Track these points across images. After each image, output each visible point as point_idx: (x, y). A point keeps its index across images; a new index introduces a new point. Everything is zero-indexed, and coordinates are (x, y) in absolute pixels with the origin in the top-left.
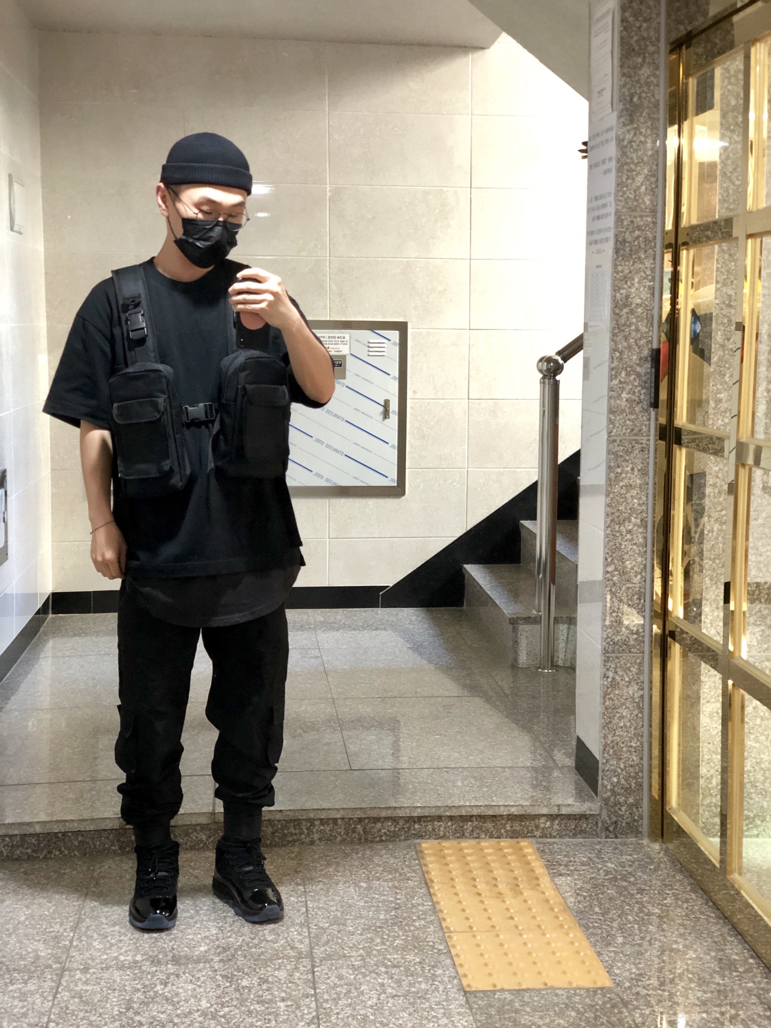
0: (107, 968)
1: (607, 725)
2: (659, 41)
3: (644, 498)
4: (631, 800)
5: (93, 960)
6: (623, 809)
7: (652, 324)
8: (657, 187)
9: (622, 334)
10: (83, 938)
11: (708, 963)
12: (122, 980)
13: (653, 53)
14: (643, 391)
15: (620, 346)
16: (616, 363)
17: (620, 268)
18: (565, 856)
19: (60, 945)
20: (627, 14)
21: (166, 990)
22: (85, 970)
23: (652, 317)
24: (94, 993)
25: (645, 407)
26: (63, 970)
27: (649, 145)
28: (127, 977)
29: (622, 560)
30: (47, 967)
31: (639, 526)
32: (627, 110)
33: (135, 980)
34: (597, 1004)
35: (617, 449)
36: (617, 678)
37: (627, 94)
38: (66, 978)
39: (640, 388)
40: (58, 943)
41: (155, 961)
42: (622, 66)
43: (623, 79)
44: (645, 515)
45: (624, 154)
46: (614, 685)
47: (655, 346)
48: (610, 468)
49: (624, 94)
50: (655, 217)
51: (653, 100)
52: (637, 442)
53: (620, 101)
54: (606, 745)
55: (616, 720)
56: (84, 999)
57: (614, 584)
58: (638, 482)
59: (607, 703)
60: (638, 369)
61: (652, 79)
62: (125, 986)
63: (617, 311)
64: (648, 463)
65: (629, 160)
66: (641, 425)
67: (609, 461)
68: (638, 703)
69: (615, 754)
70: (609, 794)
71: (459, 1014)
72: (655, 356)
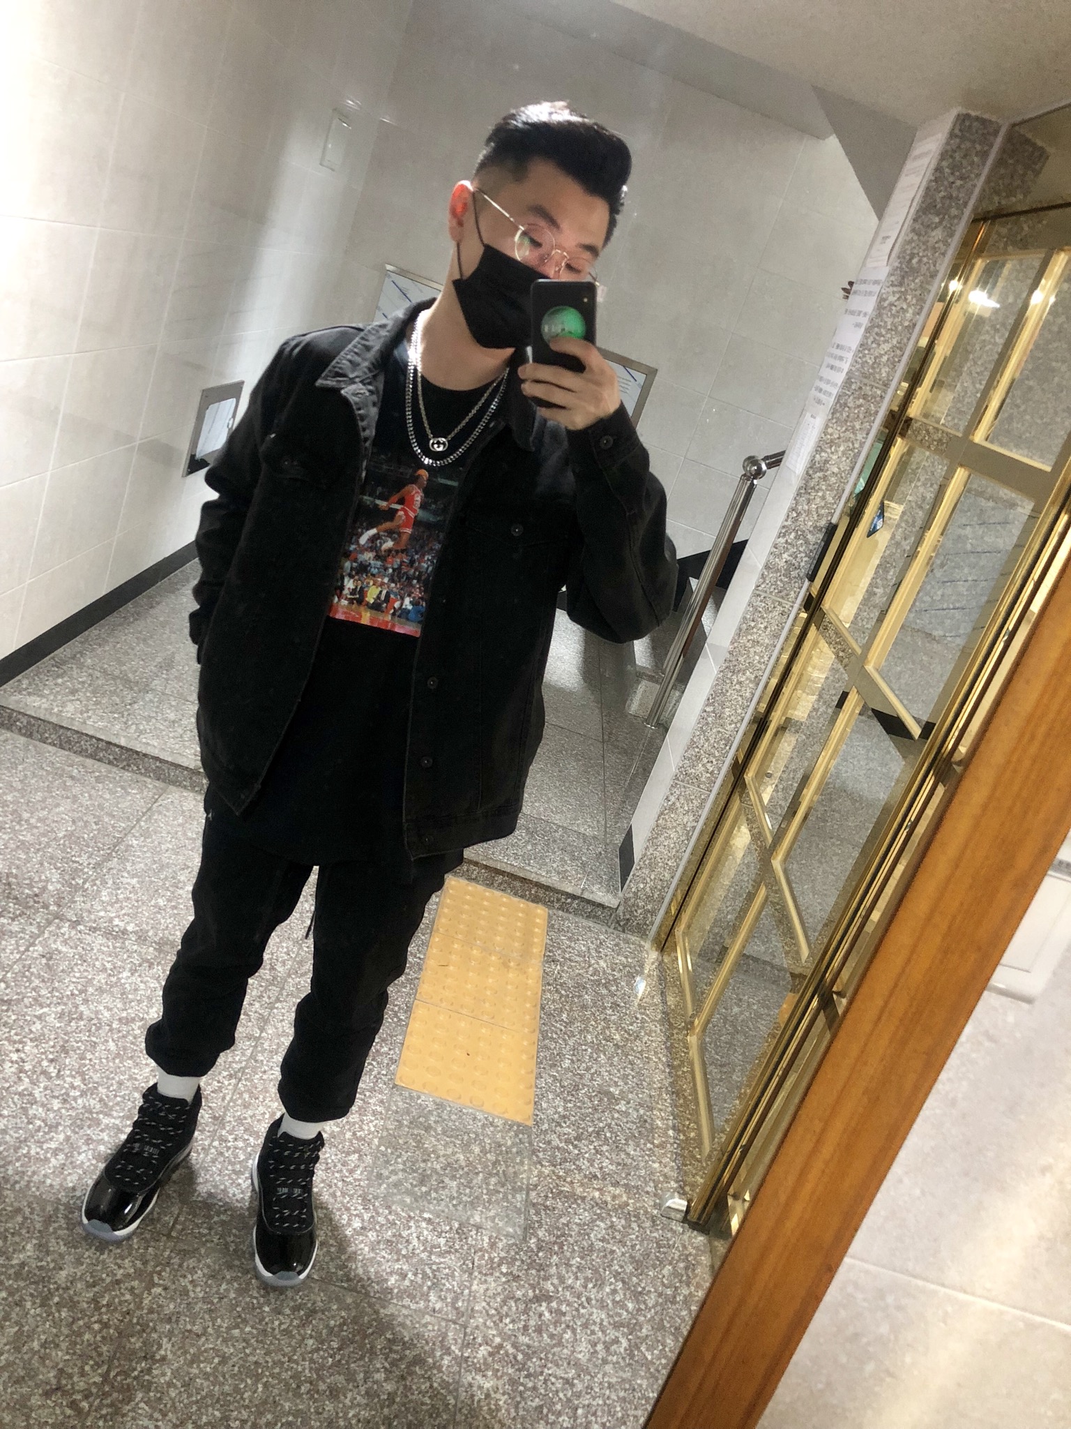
0: (94, 930)
1: (652, 840)
2: (965, 207)
3: (766, 659)
4: (649, 907)
5: (90, 912)
6: (639, 911)
7: (840, 498)
8: (899, 361)
9: (807, 496)
10: (98, 882)
11: (633, 1122)
12: (99, 950)
13: (955, 217)
14: (805, 559)
15: (800, 508)
16: (789, 523)
17: (830, 430)
18: (570, 939)
19: (73, 882)
20: (945, 164)
21: (130, 981)
22: (74, 924)
23: (843, 491)
24: (65, 957)
25: (801, 575)
26: (57, 916)
27: (909, 315)
28: (105, 949)
29: (723, 705)
30: (43, 907)
31: (751, 681)
32: (901, 269)
33: (110, 956)
34: (505, 1145)
35: (759, 604)
36: (678, 805)
37: (908, 252)
38: (52, 928)
39: (803, 555)
40: (73, 879)
41: (142, 938)
42: (915, 220)
43: (911, 235)
44: (761, 673)
45: (880, 315)
46: (672, 808)
47: (834, 521)
48: (744, 618)
49: (905, 252)
50: (885, 392)
51: (932, 268)
52: (780, 604)
53: (899, 257)
54: (645, 855)
55: (662, 839)
56: (51, 963)
57: (707, 724)
58: (767, 641)
59: (660, 822)
60: (809, 536)
61: (941, 245)
62: (97, 959)
63: (811, 472)
64: (783, 628)
65: (882, 324)
66: (791, 590)
67: (746, 612)
68: (688, 832)
69: (650, 864)
70: (631, 895)
71: (374, 1113)
72: (831, 530)
